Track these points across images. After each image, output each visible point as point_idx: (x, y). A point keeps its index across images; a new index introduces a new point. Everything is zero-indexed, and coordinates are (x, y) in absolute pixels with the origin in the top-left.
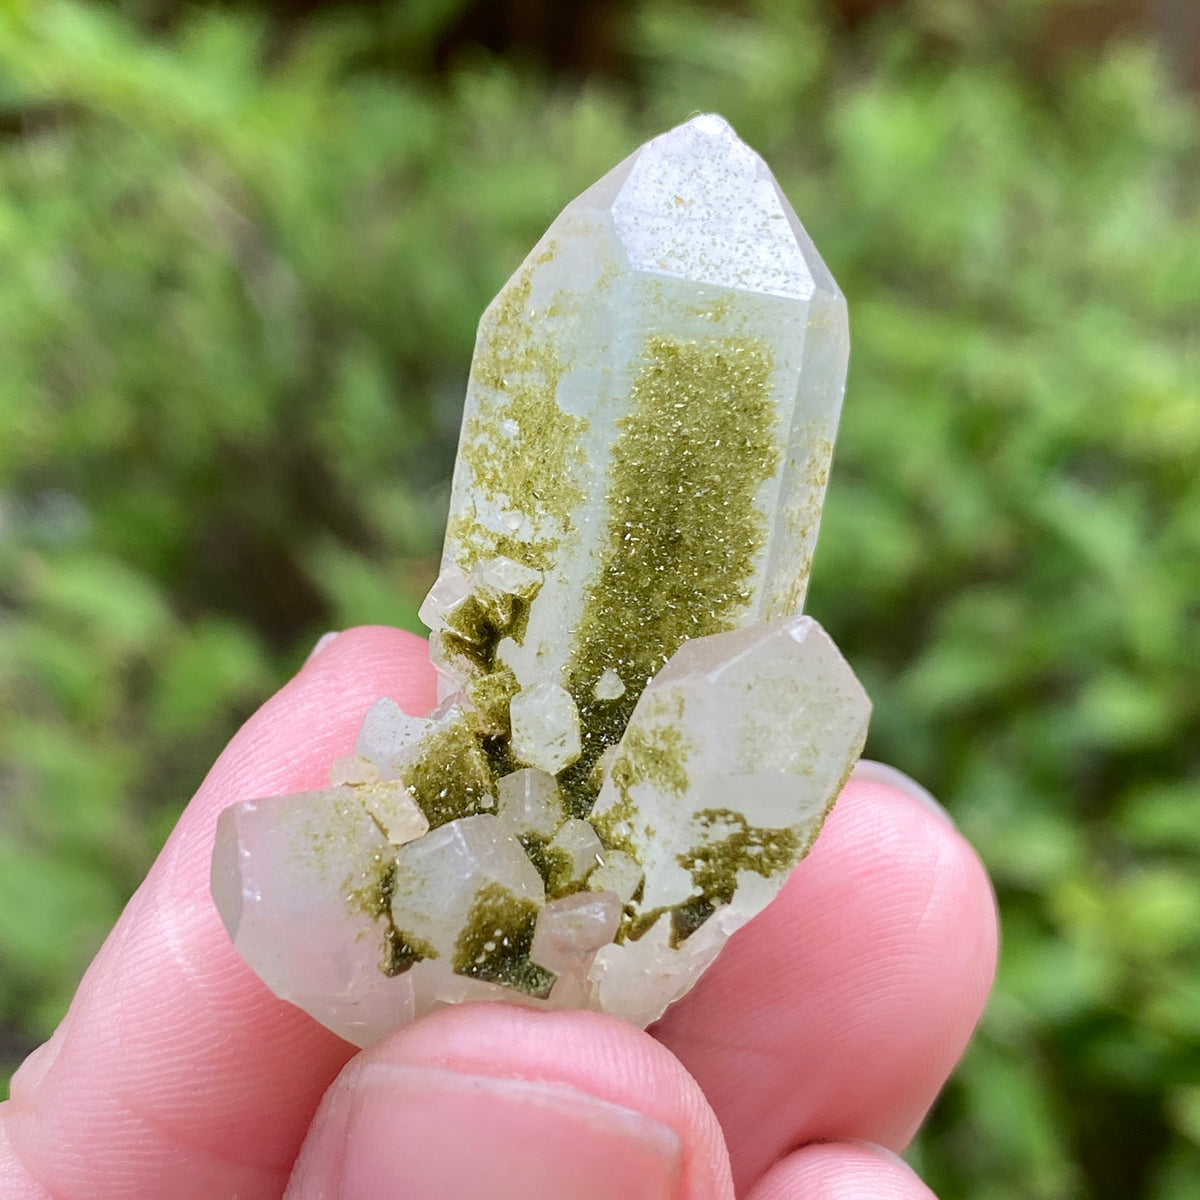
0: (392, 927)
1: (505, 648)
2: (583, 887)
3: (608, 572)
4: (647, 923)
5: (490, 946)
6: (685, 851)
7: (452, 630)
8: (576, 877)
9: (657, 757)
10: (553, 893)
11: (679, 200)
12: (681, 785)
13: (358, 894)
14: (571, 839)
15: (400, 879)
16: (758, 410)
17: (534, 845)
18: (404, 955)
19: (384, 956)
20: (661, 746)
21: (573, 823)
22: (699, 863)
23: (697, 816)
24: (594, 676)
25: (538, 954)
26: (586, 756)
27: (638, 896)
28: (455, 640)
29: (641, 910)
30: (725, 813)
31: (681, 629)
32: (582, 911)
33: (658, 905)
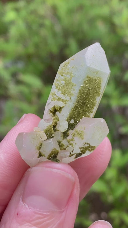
0: (40, 152)
1: (57, 113)
2: (65, 149)
3: (75, 106)
4: (73, 155)
5: (52, 156)
6: (81, 147)
7: (51, 110)
8: (64, 148)
9: (79, 134)
10: (61, 149)
11: (93, 55)
12: (83, 139)
13: (37, 147)
14: (64, 142)
15: (42, 145)
16: (99, 87)
17: (59, 142)
18: (40, 155)
19: (38, 155)
20: (80, 133)
21: (64, 140)
22: (82, 149)
23: (84, 143)
24: (70, 120)
25: (58, 158)
26: (67, 131)
27: (72, 152)
28: (51, 111)
29: (72, 153)
30: (88, 143)
31: (83, 115)
32: (66, 153)
33: (75, 153)
